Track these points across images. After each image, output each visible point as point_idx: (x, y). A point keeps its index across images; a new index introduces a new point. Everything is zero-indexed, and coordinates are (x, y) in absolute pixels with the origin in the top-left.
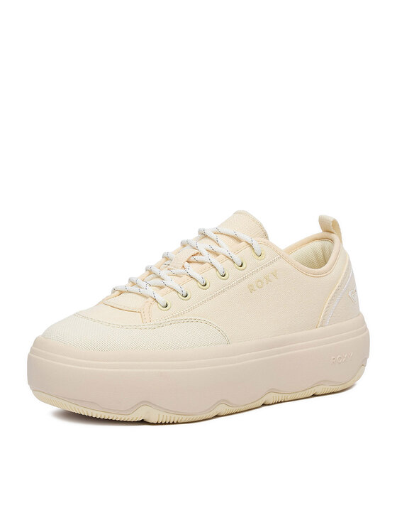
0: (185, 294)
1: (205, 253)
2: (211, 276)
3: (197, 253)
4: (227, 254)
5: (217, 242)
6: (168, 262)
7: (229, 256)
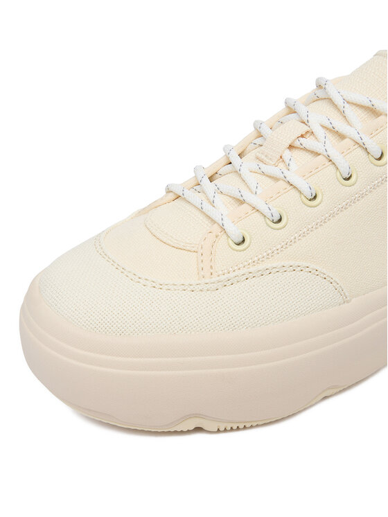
0: (276, 219)
1: (320, 132)
2: (326, 181)
3: (307, 132)
4: (357, 138)
5: (343, 114)
6: (259, 141)
7: (360, 142)
